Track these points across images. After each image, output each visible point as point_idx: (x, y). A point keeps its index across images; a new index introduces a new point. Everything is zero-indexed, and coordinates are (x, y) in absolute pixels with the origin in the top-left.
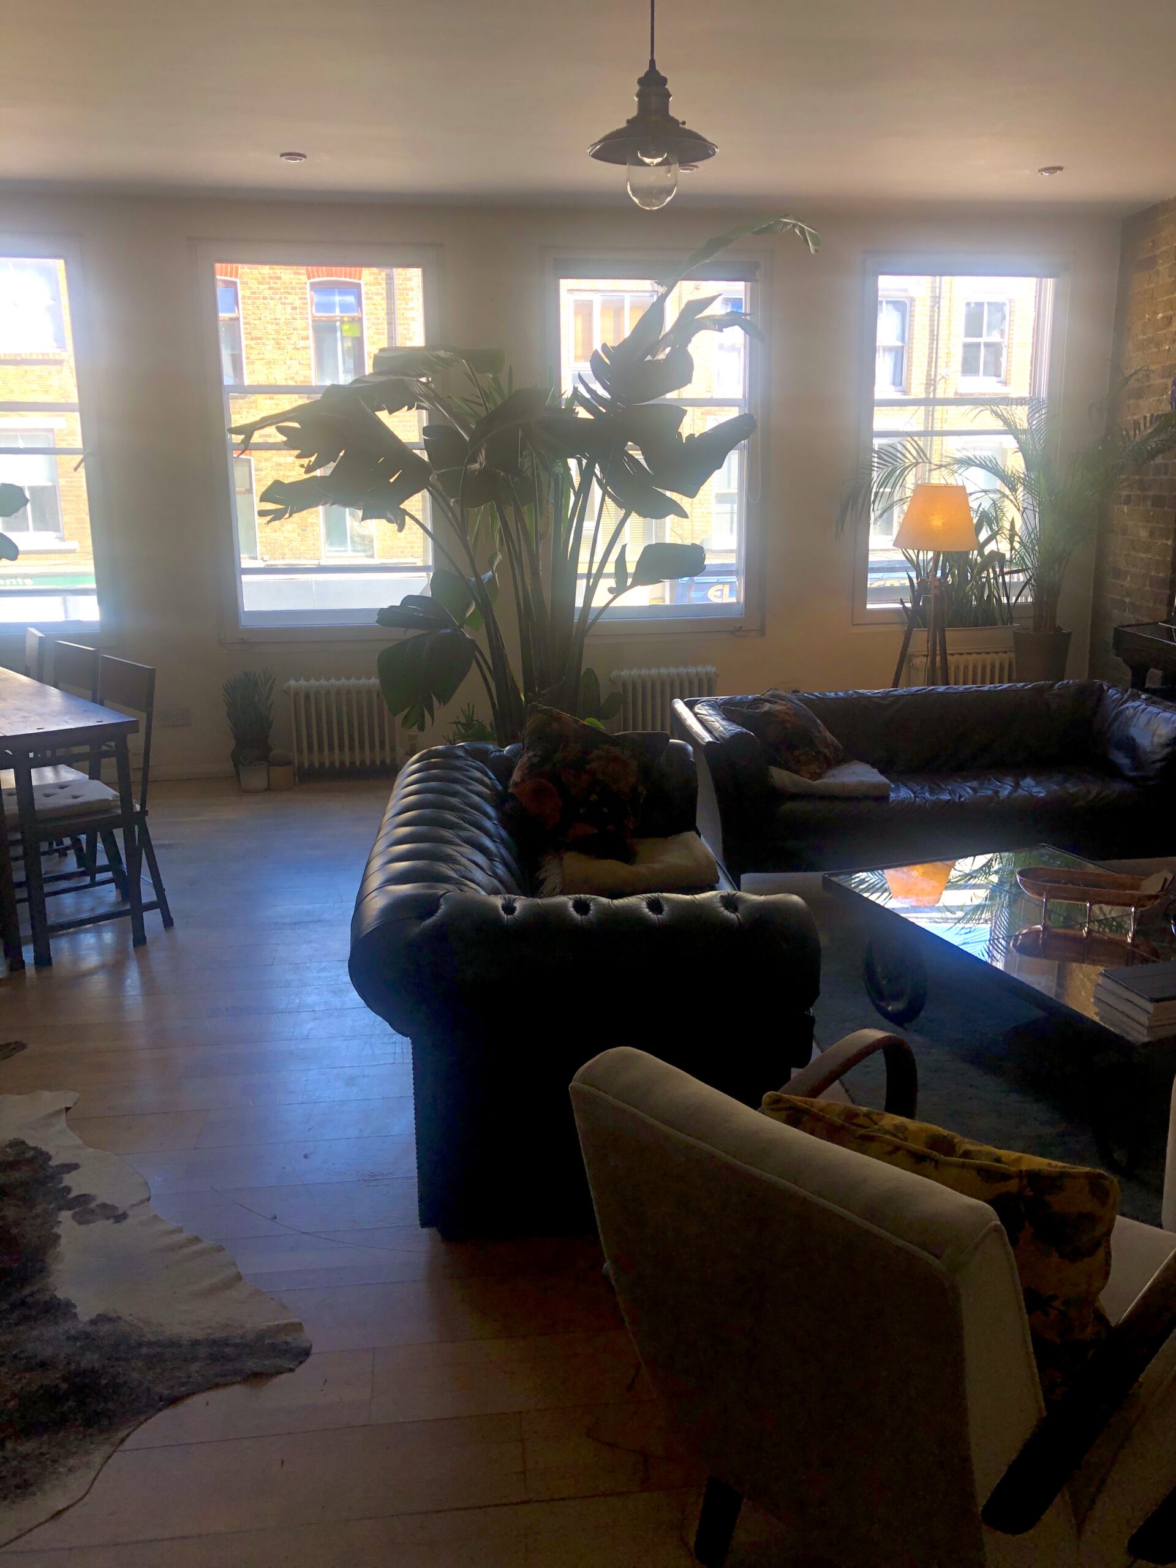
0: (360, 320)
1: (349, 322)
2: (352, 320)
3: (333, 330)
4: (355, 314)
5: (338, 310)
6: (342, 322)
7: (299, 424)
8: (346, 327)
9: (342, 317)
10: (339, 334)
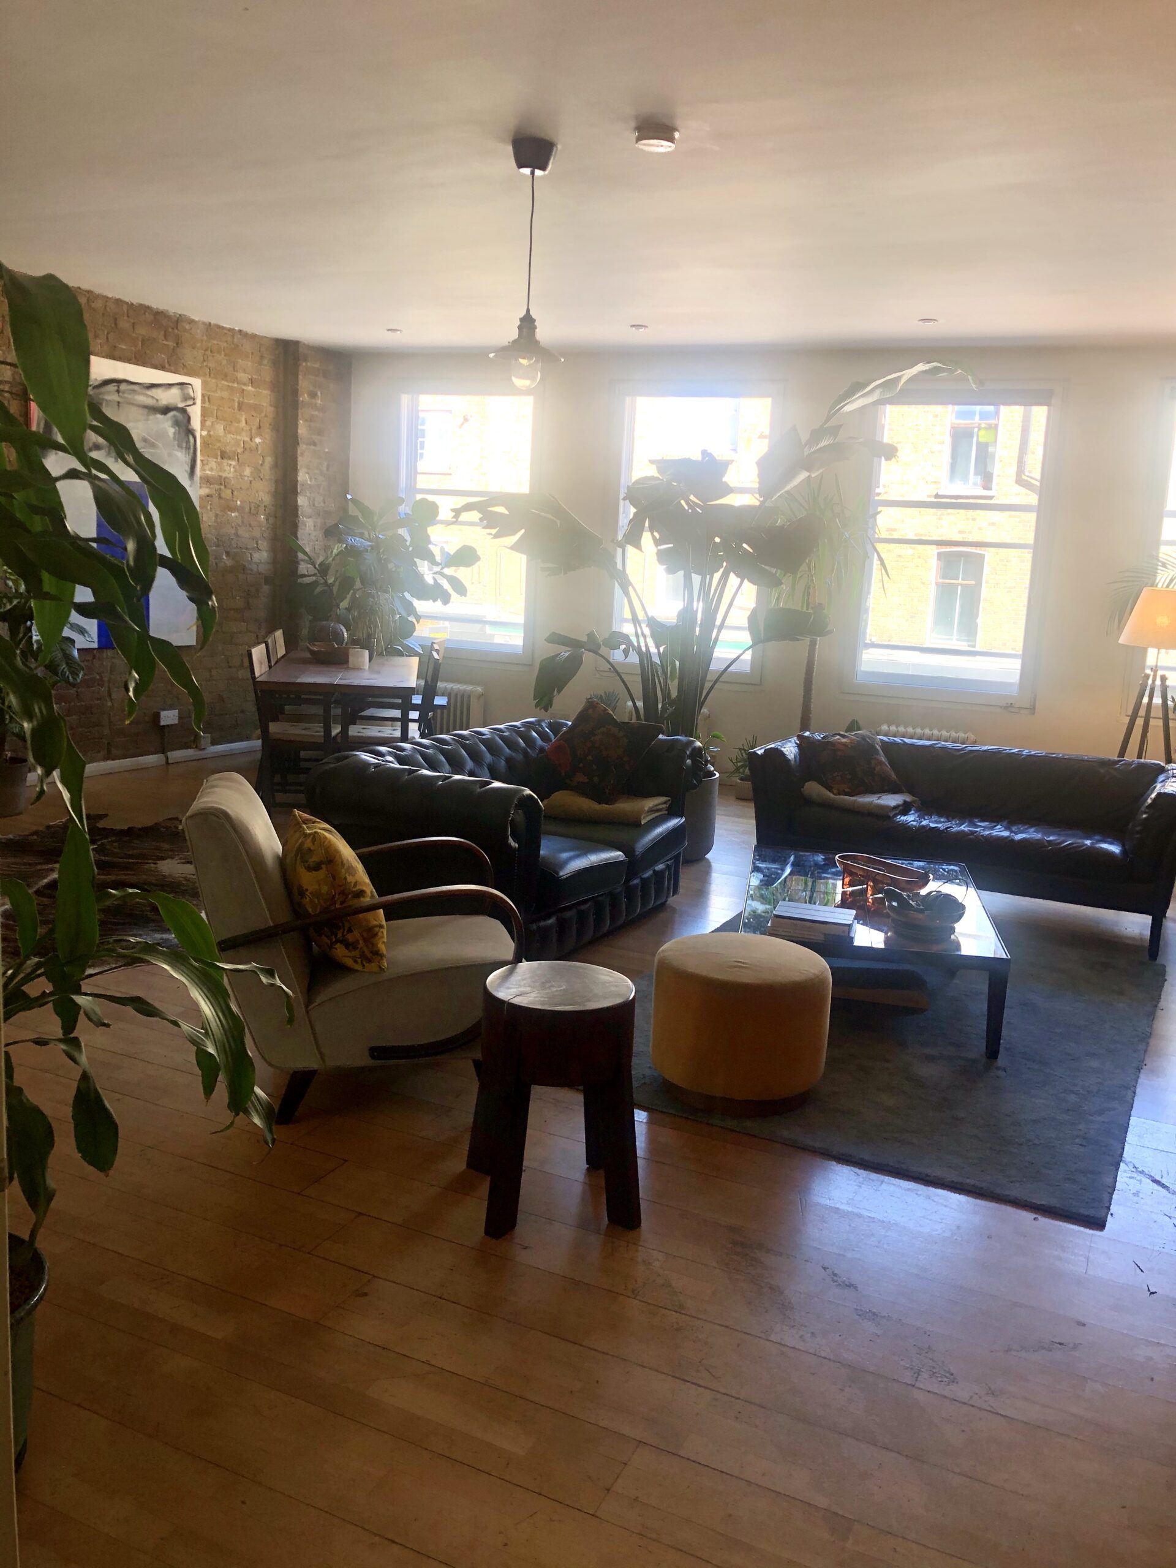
0: (996, 426)
1: (986, 428)
2: (989, 427)
3: (970, 435)
4: (993, 422)
5: (977, 417)
6: (980, 428)
7: (507, 509)
8: (982, 433)
9: (980, 424)
10: (975, 440)
